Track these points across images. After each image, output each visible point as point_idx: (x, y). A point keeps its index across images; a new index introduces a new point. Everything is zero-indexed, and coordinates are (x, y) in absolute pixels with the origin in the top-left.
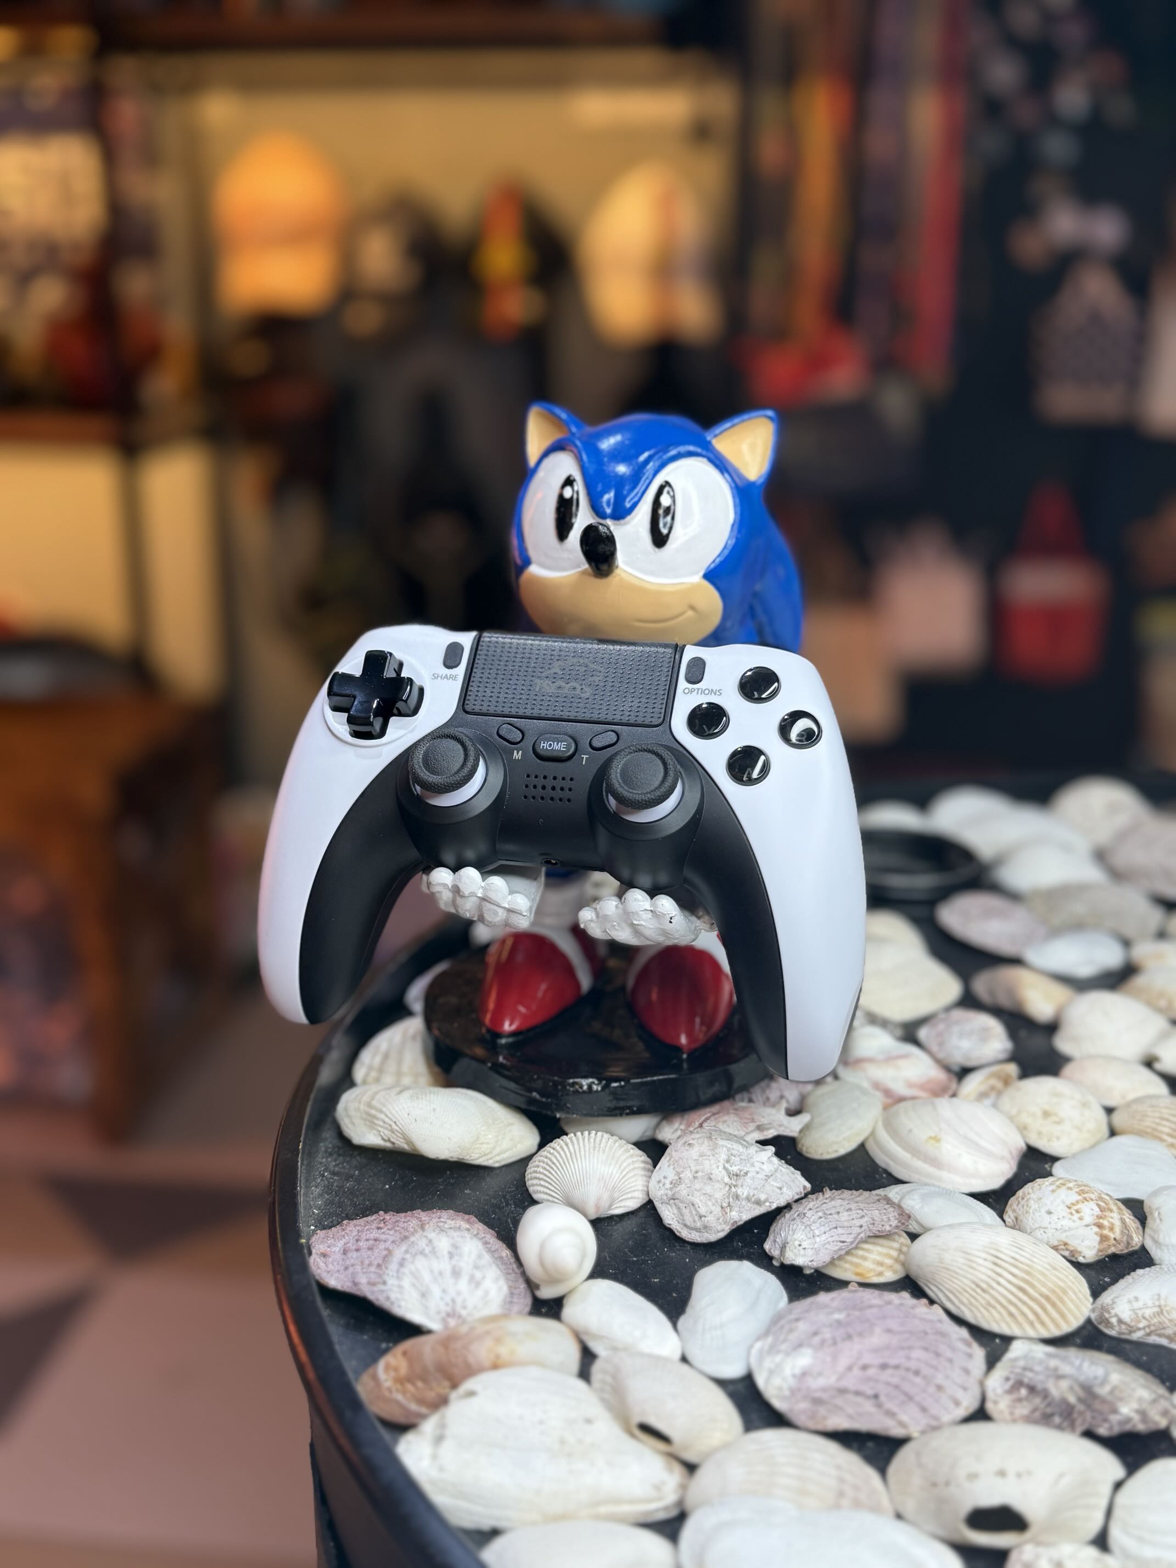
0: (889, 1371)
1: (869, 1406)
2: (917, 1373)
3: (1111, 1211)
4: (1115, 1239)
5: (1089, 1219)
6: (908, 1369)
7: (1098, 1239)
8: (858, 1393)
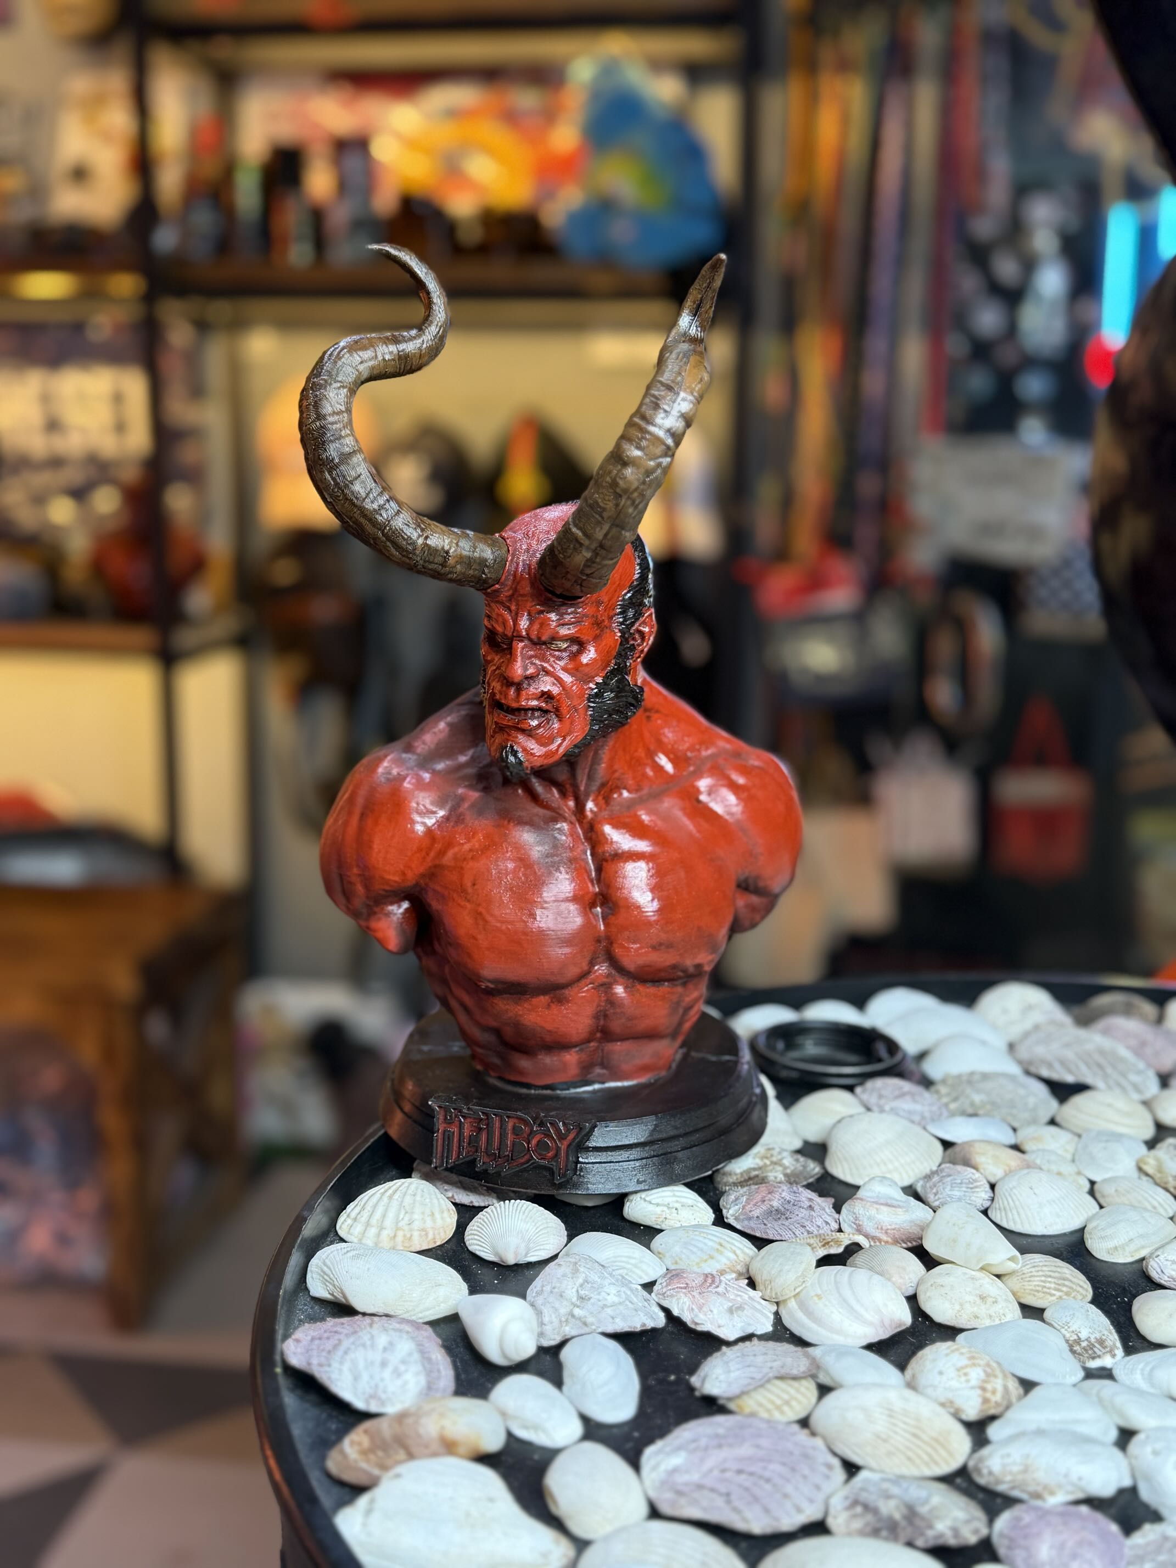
0: (743, 1477)
1: (720, 1502)
2: (768, 1480)
3: (996, 1376)
4: (996, 1403)
5: (974, 1382)
6: (761, 1477)
7: (980, 1400)
8: (712, 1490)
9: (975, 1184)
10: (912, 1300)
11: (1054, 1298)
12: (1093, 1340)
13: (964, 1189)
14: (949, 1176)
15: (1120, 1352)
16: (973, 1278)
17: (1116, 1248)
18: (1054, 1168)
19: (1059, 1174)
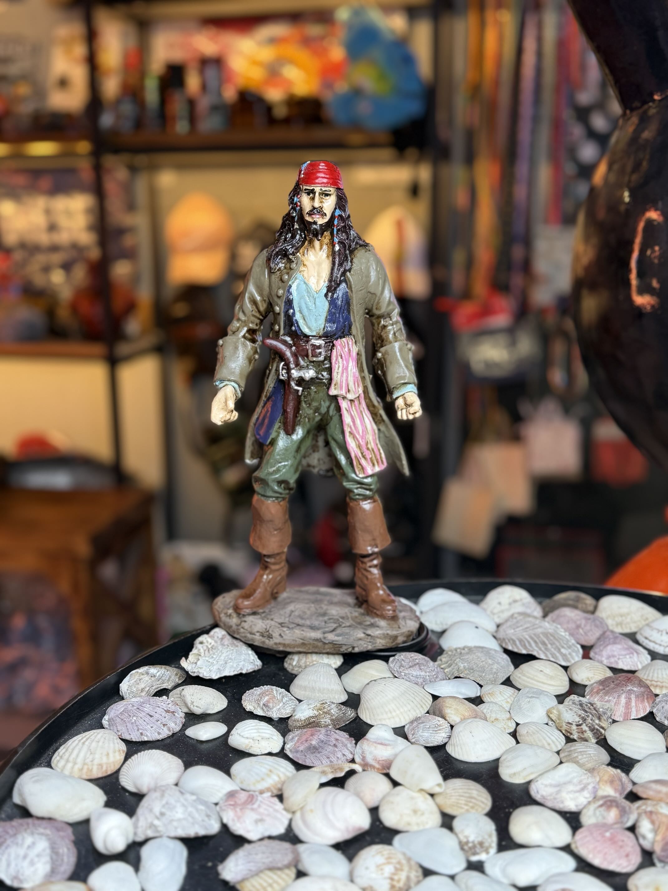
3: (402, 870)
4: (399, 887)
5: (386, 875)
9: (439, 728)
10: (374, 811)
11: (463, 811)
12: (476, 842)
13: (431, 732)
14: (423, 723)
15: (493, 850)
16: (412, 798)
17: (515, 774)
18: (494, 716)
19: (496, 719)
